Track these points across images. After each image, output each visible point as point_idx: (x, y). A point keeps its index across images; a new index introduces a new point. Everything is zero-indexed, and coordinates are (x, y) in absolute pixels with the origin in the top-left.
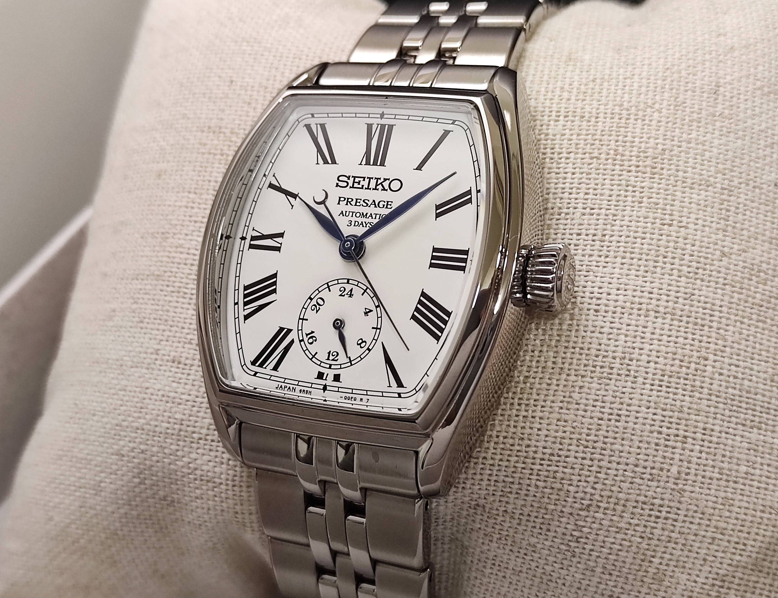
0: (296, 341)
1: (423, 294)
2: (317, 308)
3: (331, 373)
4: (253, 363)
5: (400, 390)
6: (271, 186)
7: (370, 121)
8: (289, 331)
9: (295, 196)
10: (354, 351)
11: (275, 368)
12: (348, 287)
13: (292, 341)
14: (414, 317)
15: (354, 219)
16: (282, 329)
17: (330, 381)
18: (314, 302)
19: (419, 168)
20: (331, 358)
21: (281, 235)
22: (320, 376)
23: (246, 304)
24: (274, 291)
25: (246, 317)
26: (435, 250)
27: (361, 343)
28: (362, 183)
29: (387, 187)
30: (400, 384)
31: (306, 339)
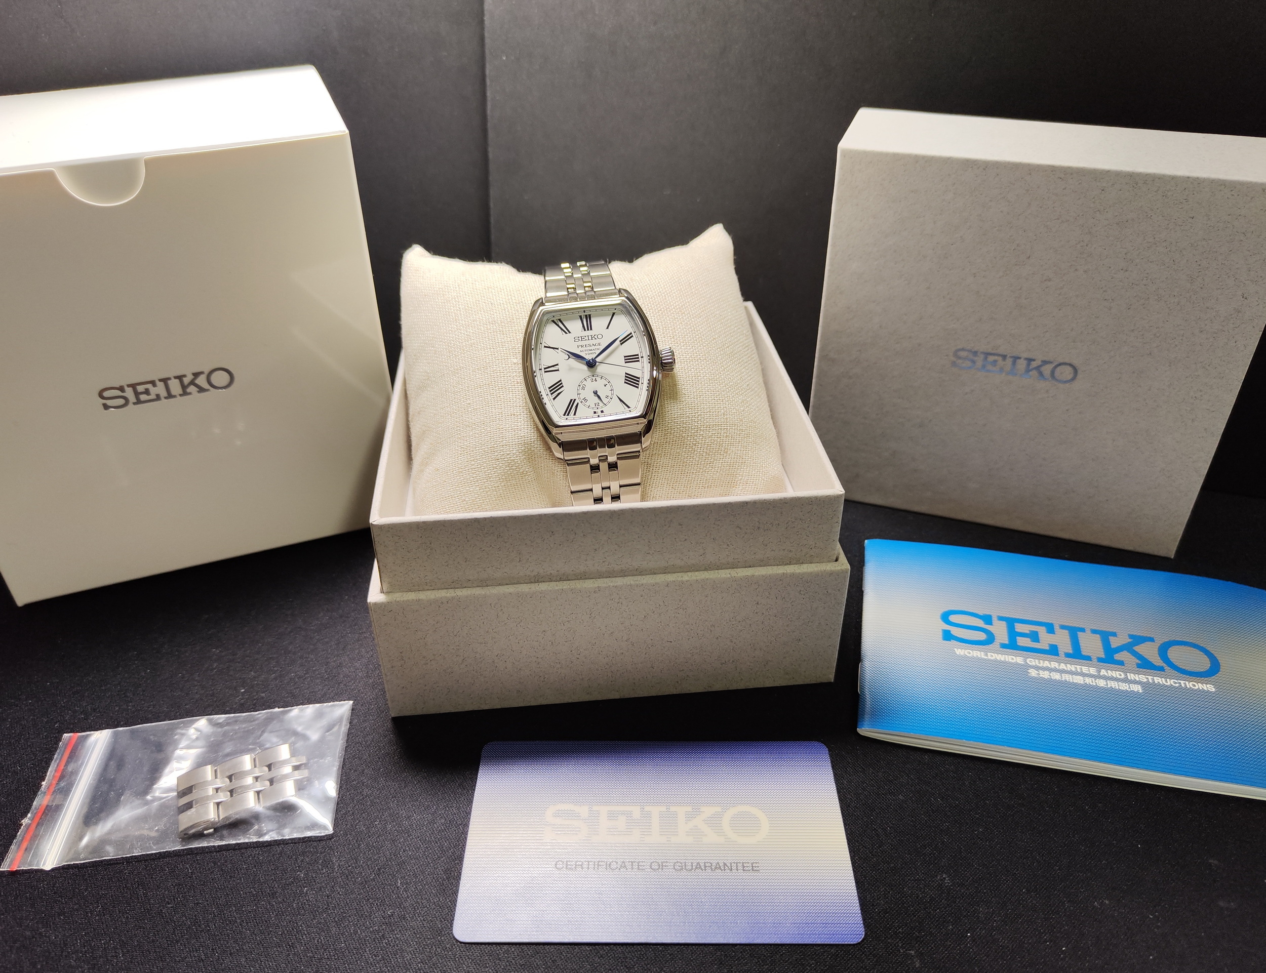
0: (580, 403)
1: (626, 373)
2: (583, 388)
3: (599, 411)
4: (564, 415)
5: (629, 409)
6: (545, 347)
7: (580, 314)
8: (575, 400)
9: (558, 349)
10: (605, 400)
11: (575, 414)
12: (594, 378)
13: (578, 404)
14: (625, 382)
15: (587, 352)
16: (571, 400)
17: (600, 413)
18: (581, 387)
19: (607, 328)
20: (597, 405)
21: (557, 365)
22: (595, 413)
23: (552, 394)
24: (563, 386)
25: (554, 399)
26: (625, 357)
27: (607, 397)
28: (585, 338)
29: (596, 338)
30: (629, 407)
31: (583, 401)
